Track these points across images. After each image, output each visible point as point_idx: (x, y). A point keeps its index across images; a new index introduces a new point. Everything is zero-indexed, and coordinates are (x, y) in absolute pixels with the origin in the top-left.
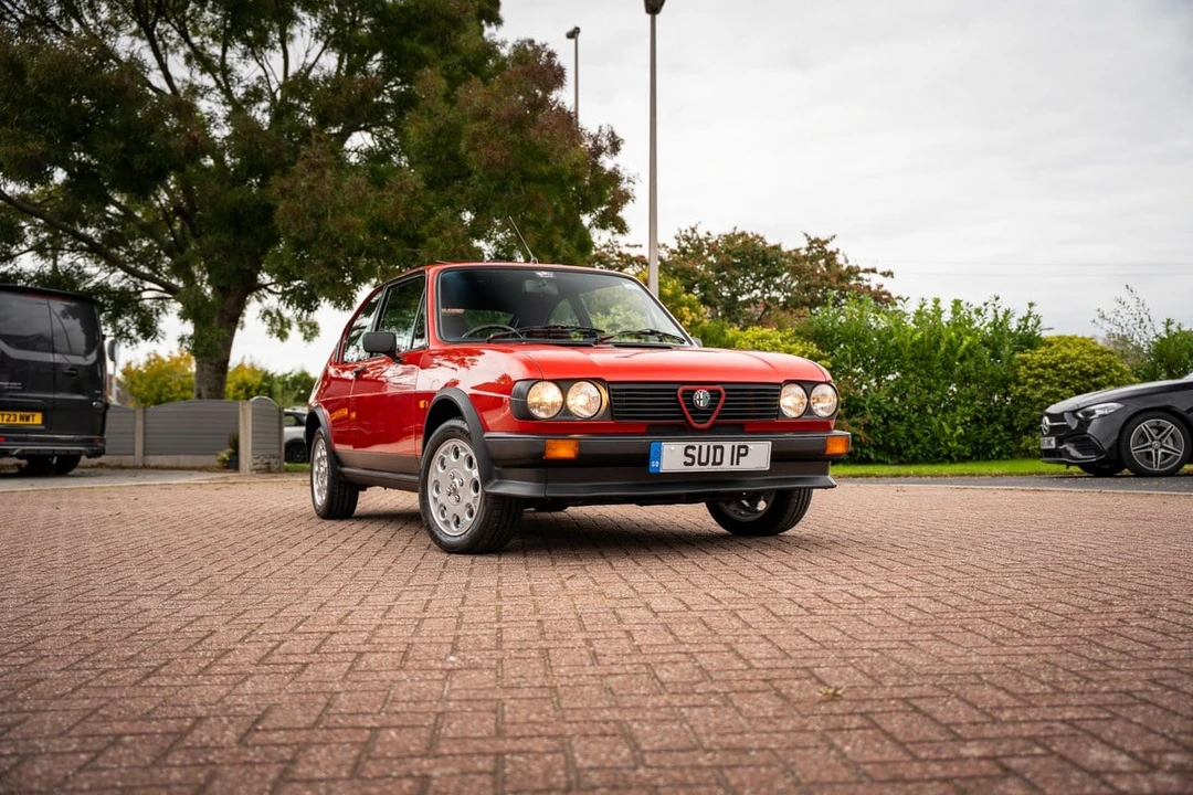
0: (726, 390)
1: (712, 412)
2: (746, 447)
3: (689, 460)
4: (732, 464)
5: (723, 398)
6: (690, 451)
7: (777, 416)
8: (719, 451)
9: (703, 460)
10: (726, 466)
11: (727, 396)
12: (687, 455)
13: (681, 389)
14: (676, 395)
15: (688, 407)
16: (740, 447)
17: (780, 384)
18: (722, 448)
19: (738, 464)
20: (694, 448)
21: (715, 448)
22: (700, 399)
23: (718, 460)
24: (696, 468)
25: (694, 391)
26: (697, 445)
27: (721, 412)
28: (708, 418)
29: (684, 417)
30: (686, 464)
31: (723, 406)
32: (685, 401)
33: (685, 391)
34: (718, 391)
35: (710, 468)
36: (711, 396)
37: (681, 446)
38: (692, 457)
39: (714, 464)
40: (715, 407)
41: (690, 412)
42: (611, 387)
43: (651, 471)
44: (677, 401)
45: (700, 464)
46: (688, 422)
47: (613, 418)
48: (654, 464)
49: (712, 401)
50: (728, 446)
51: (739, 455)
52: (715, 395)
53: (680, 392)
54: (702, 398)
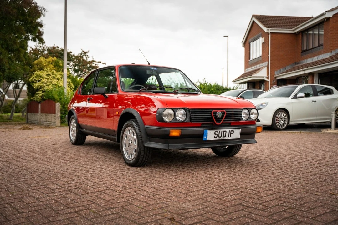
0: (226, 111)
1: (222, 119)
2: (233, 131)
3: (216, 136)
4: (229, 137)
5: (225, 114)
6: (216, 133)
7: (241, 120)
8: (225, 132)
9: (220, 136)
10: (227, 138)
11: (227, 113)
12: (215, 134)
13: (213, 111)
14: (211, 113)
15: (214, 117)
16: (231, 131)
17: (242, 109)
18: (226, 131)
19: (230, 137)
20: (217, 132)
21: (224, 131)
22: (218, 115)
23: (224, 136)
24: (218, 138)
25: (217, 112)
26: (218, 130)
27: (225, 119)
28: (221, 121)
29: (213, 121)
30: (215, 137)
31: (226, 117)
32: (214, 115)
33: (214, 112)
34: (224, 112)
35: (222, 138)
36: (222, 113)
37: (214, 131)
38: (217, 135)
39: (223, 137)
40: (223, 117)
41: (215, 119)
42: (191, 110)
43: (204, 140)
44: (211, 115)
45: (219, 137)
46: (214, 123)
47: (191, 121)
48: (205, 137)
49: (222, 115)
50: (228, 131)
51: (231, 134)
52: (223, 113)
53: (212, 112)
54: (219, 114)
